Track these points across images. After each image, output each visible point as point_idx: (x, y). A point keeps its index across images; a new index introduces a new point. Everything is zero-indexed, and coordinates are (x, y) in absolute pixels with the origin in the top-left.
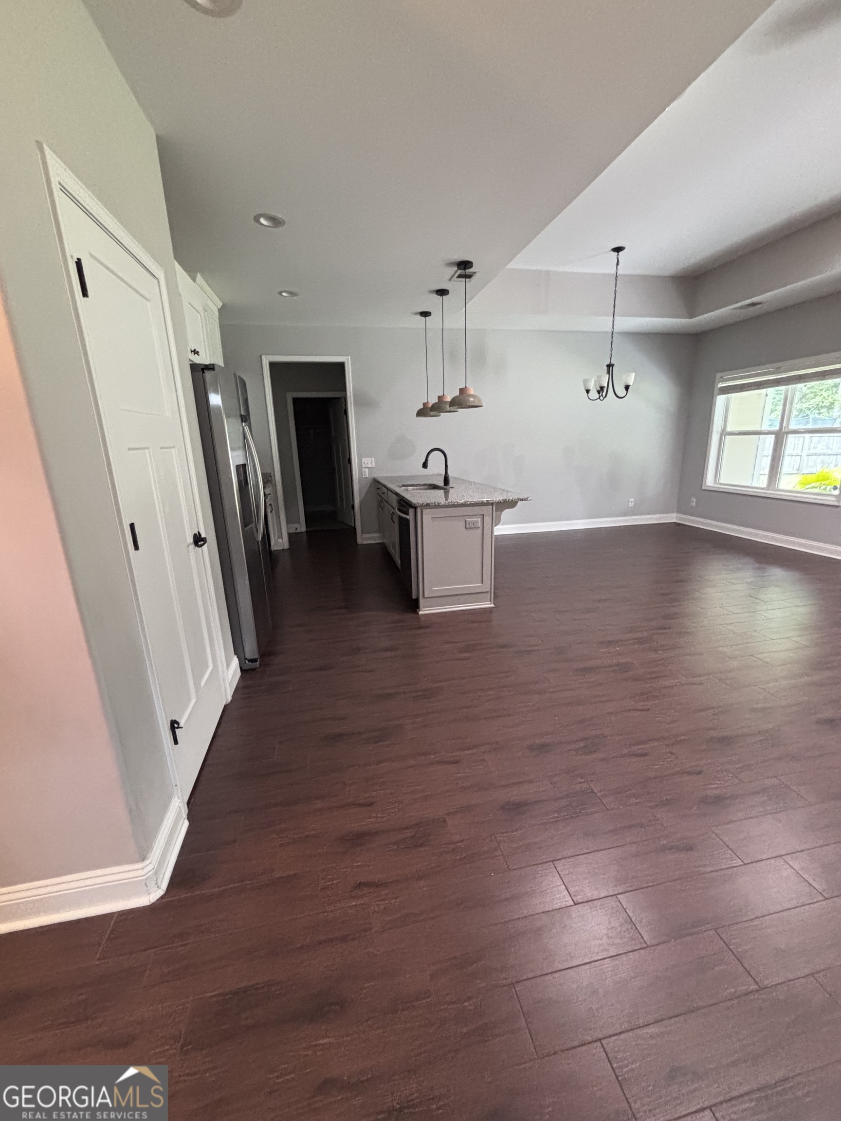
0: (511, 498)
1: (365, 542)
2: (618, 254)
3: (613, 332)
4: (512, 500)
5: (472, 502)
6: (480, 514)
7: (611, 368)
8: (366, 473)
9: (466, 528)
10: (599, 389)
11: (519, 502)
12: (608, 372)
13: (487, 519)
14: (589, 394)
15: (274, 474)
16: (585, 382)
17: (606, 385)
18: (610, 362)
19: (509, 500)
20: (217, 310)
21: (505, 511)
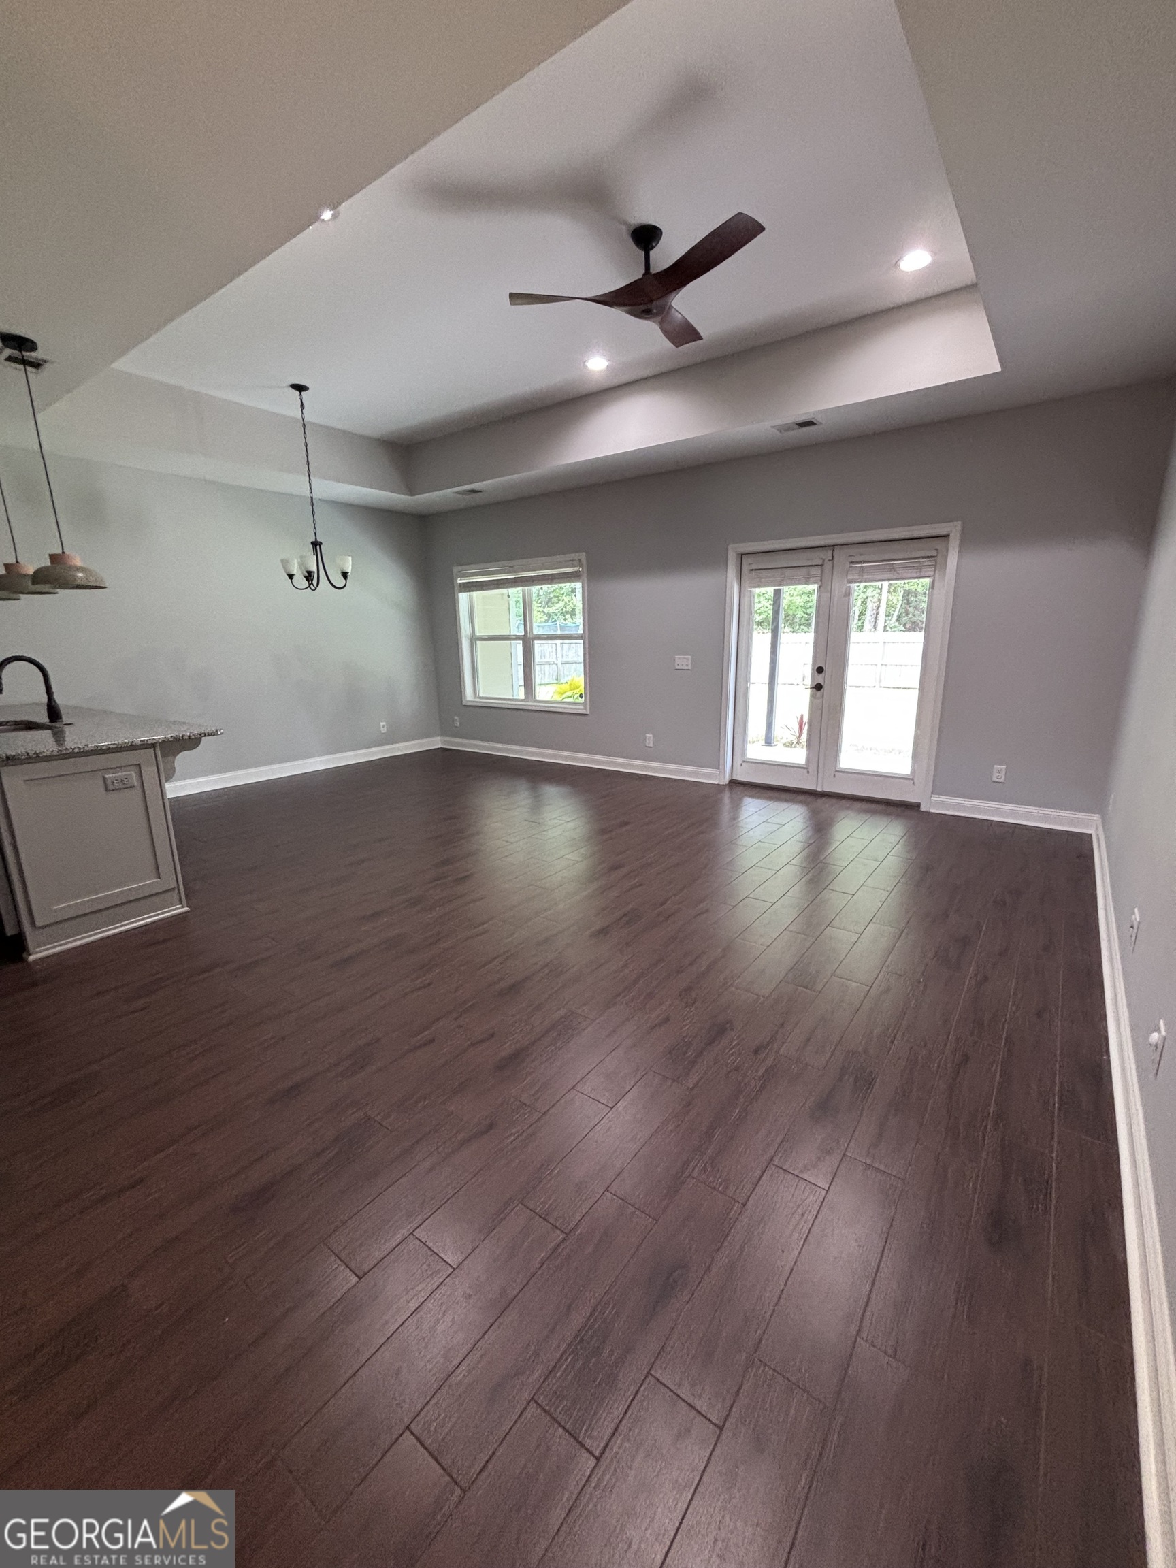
0: (188, 734)
2: (301, 394)
3: (312, 498)
4: (189, 737)
5: (111, 746)
6: (135, 763)
7: (318, 547)
9: (107, 790)
10: (307, 574)
11: (203, 738)
12: (315, 553)
13: (149, 772)
14: (293, 580)
16: (285, 563)
17: (314, 569)
18: (316, 539)
19: (183, 736)
21: (182, 754)
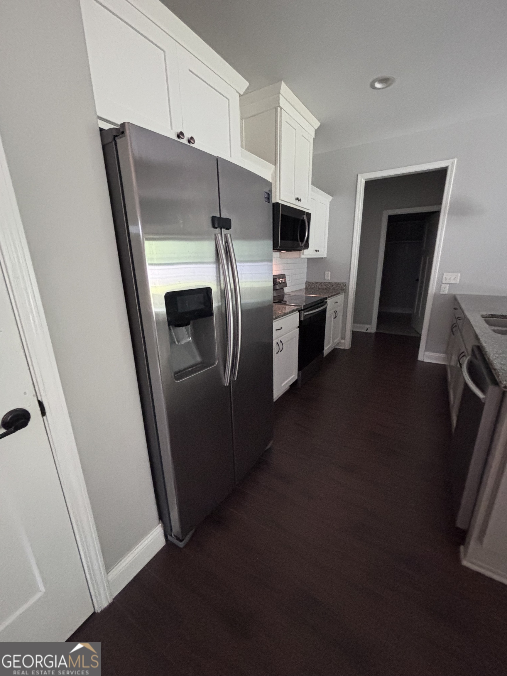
1: (426, 360)
8: (446, 290)
15: (349, 284)
20: (314, 130)
